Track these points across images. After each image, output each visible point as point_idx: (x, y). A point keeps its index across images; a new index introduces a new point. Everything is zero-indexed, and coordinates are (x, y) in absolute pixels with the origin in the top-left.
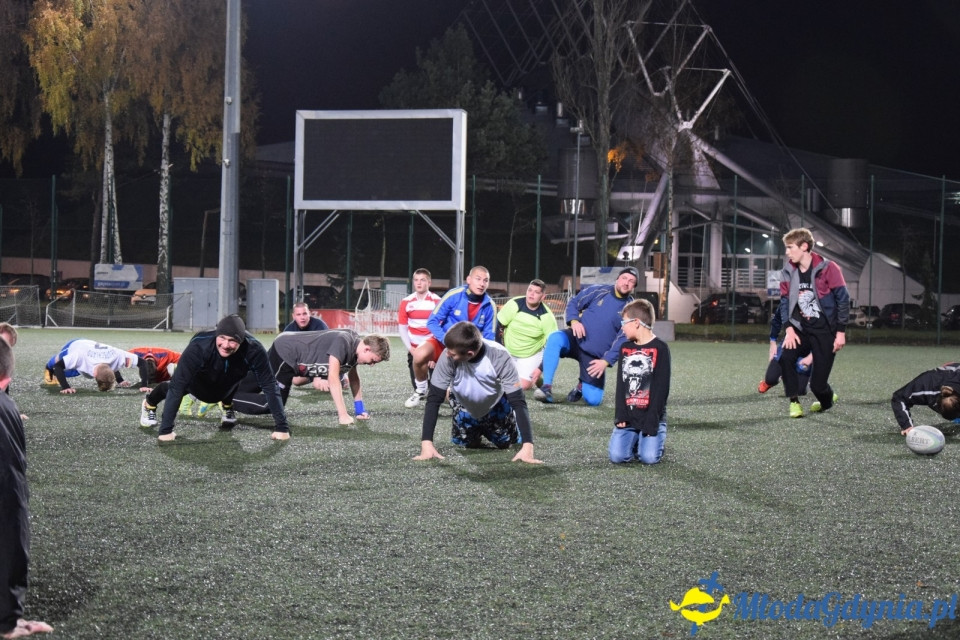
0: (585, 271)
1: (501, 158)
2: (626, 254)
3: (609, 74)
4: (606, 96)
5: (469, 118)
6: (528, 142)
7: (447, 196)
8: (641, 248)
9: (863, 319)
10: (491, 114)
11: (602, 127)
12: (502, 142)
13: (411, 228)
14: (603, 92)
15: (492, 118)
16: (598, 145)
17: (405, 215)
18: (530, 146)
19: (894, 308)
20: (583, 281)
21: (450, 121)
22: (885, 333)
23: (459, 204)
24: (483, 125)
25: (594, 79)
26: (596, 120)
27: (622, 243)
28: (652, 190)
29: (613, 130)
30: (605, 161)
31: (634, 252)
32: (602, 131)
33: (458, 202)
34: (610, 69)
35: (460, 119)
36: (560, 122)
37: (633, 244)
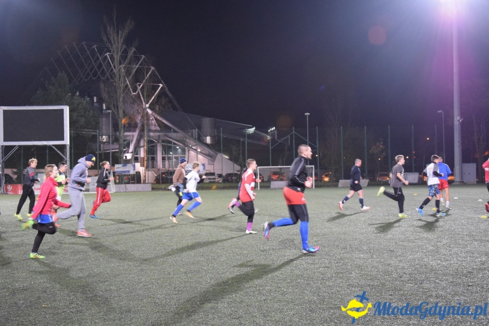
0: (116, 166)
1: (82, 124)
2: (126, 157)
3: (122, 91)
4: (121, 99)
5: (70, 109)
6: (92, 117)
7: (63, 139)
8: (131, 154)
9: (218, 180)
10: (78, 107)
11: (120, 111)
12: (83, 118)
13: (47, 151)
14: (120, 98)
15: (79, 108)
16: (119, 118)
17: (45, 147)
18: (93, 118)
19: (230, 175)
20: (116, 170)
21: (62, 110)
22: (228, 184)
23: (67, 142)
24: (75, 111)
25: (116, 92)
26: (117, 108)
27: (125, 152)
28: (135, 131)
29: (124, 112)
30: (121, 124)
31: (129, 156)
32: (120, 112)
33: (67, 141)
34: (122, 89)
35: (66, 110)
36: (95, 104)
37: (128, 153)
